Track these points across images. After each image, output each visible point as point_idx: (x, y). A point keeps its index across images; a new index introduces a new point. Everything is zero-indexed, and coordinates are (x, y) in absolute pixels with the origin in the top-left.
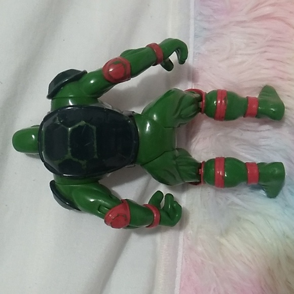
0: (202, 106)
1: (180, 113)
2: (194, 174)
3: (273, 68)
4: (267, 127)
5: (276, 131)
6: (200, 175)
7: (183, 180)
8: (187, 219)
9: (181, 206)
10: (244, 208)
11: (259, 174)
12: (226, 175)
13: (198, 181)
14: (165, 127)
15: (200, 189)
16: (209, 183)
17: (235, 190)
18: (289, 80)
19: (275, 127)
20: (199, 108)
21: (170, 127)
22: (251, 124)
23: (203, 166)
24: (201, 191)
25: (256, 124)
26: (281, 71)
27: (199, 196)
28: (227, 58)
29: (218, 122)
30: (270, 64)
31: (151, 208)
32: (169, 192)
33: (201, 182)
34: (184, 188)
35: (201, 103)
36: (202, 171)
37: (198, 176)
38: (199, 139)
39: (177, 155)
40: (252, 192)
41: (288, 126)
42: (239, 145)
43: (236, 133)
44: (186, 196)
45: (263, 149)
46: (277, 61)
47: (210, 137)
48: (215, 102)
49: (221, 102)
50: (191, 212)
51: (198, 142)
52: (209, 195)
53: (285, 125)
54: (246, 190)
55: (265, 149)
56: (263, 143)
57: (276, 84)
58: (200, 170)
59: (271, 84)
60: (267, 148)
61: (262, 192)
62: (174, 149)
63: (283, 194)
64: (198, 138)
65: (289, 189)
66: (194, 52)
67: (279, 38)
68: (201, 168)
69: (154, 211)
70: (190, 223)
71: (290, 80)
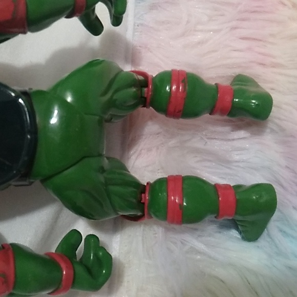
0: (148, 93)
1: (112, 97)
2: (134, 201)
3: (249, 49)
4: (242, 133)
5: (256, 139)
6: (144, 203)
7: (116, 212)
8: (120, 276)
9: (110, 255)
10: (210, 257)
11: (237, 201)
12: (185, 204)
13: (139, 214)
14: (86, 114)
15: (142, 227)
16: (157, 216)
17: (196, 229)
18: (273, 67)
19: (254, 134)
20: (142, 97)
21: (95, 115)
22: (220, 129)
23: (148, 188)
24: (143, 230)
25: (227, 129)
26: (260, 53)
27: (140, 238)
28: (183, 35)
29: (172, 121)
30: (244, 44)
31: (58, 259)
32: (92, 232)
33: (144, 215)
34: (116, 226)
35: (146, 89)
36: (147, 197)
37: (141, 205)
38: (141, 151)
39: (105, 168)
40: (220, 232)
41: (273, 131)
42: (201, 161)
43: (197, 142)
44: (119, 239)
45: (236, 166)
46: (254, 39)
47: (158, 149)
48: (168, 88)
49: (178, 88)
50: (126, 265)
51: (140, 154)
52: (155, 237)
53: (268, 130)
54: (211, 228)
55: (238, 166)
56: (237, 158)
57: (254, 71)
58: (143, 195)
59: (247, 73)
60: (241, 165)
61: (234, 233)
62: (100, 155)
63: (269, 235)
64: (140, 149)
65: (278, 227)
66: (135, 23)
67: (257, 7)
68: (144, 193)
69: (63, 265)
70: (125, 284)
71: (274, 65)
